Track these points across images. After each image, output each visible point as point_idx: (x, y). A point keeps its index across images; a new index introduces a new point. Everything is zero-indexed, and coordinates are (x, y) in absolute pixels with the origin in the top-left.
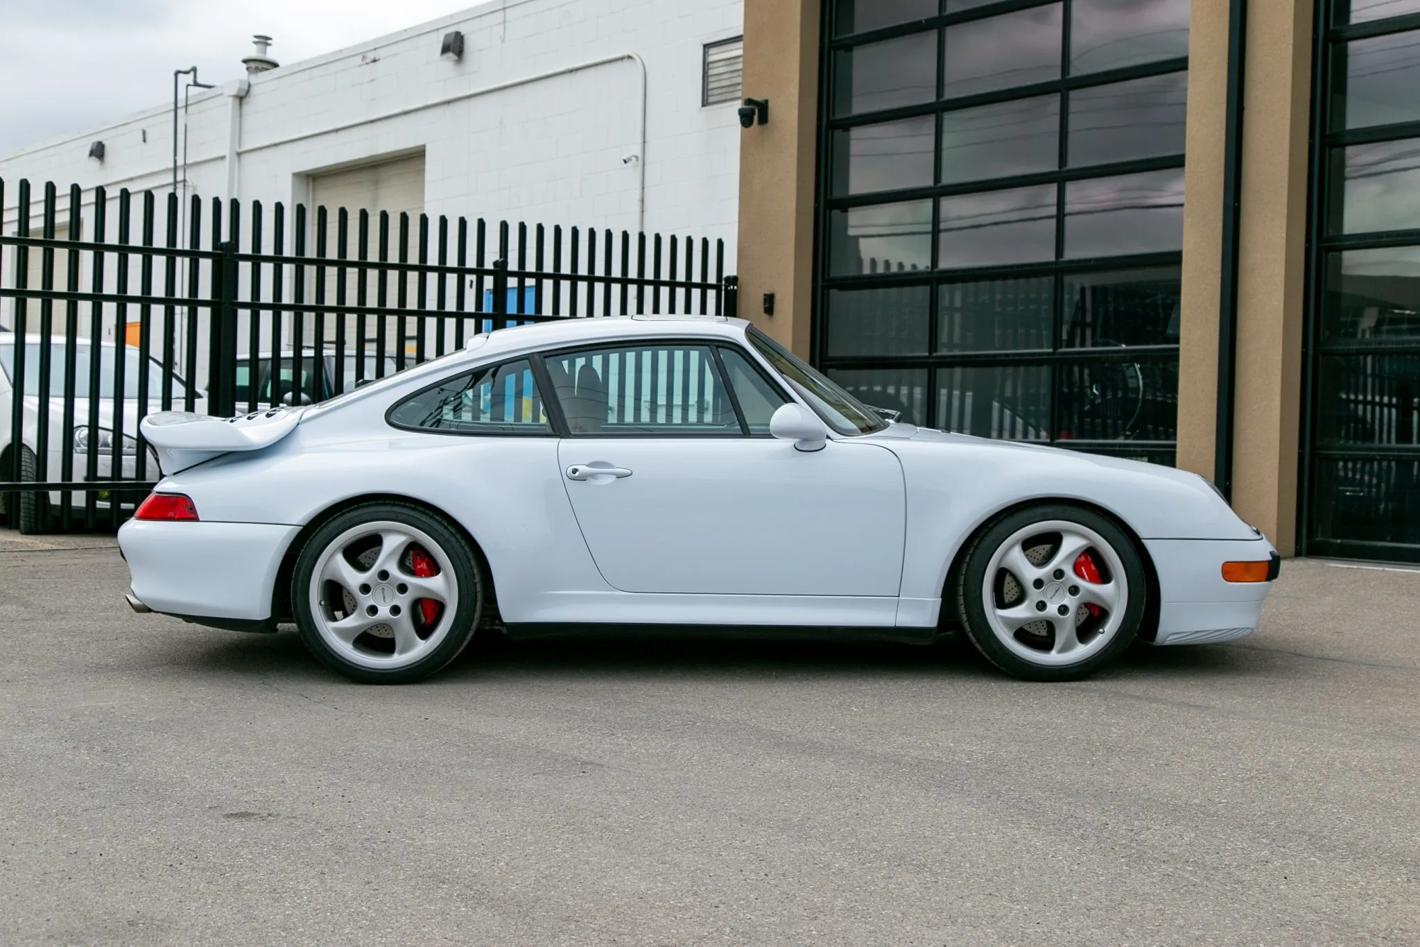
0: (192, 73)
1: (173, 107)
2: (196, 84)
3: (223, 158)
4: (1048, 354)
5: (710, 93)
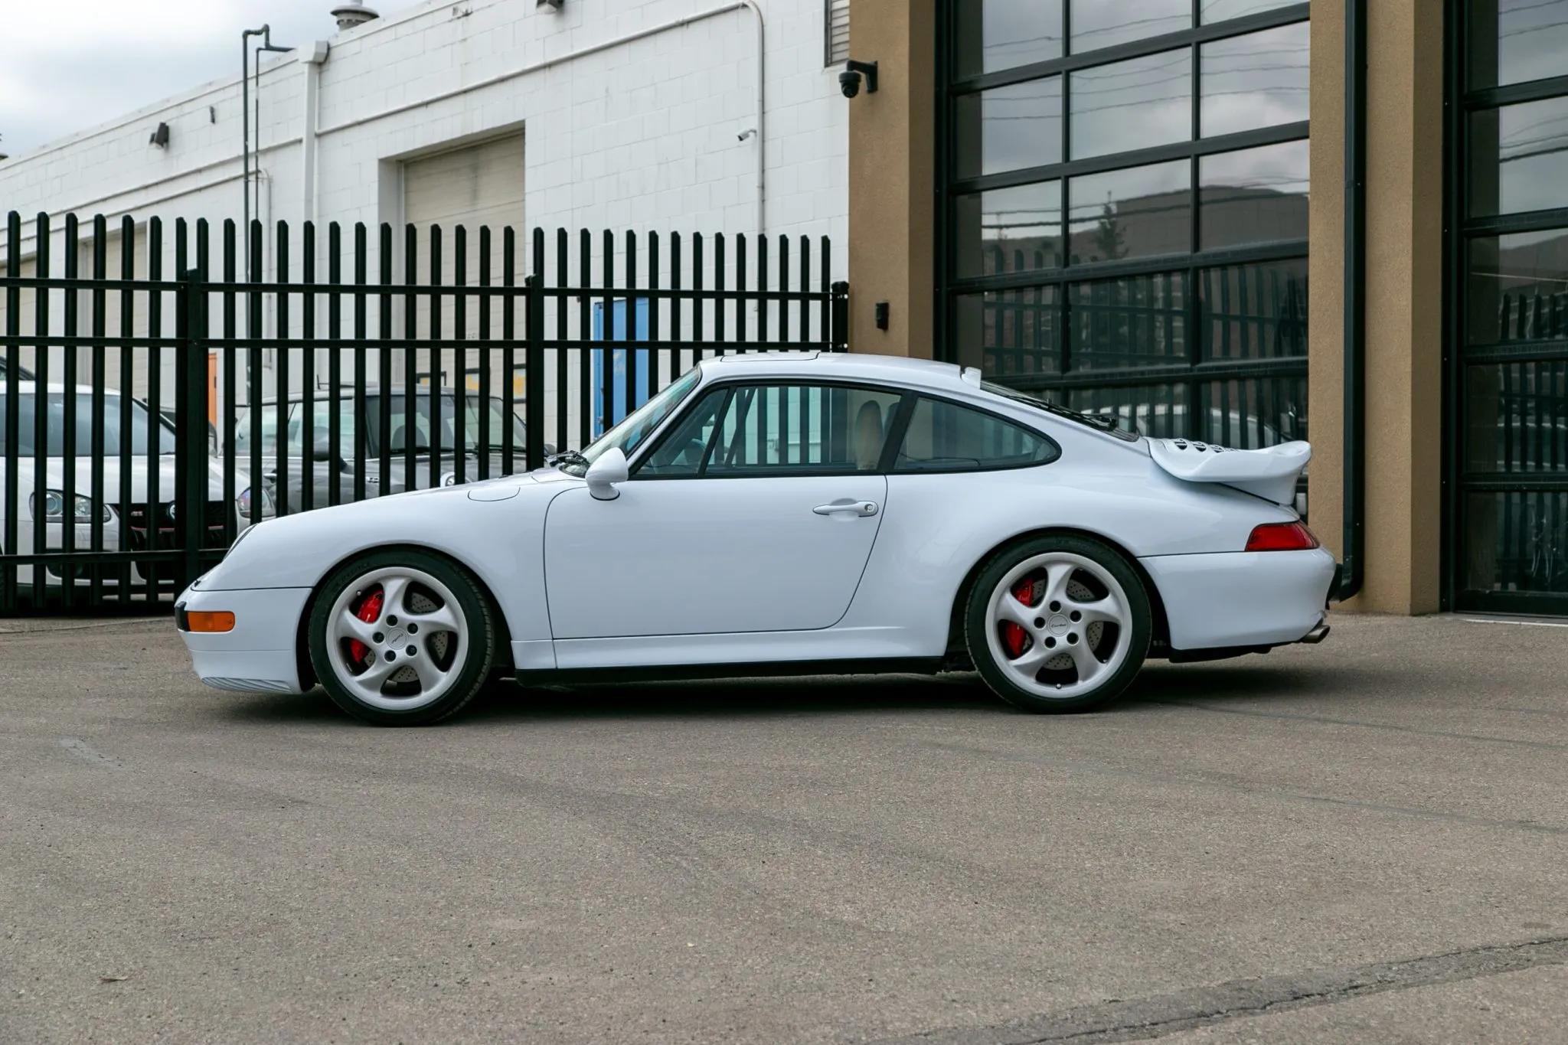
0: (264, 34)
1: (241, 78)
2: (269, 48)
3: (300, 141)
4: (1186, 370)
5: (835, 49)
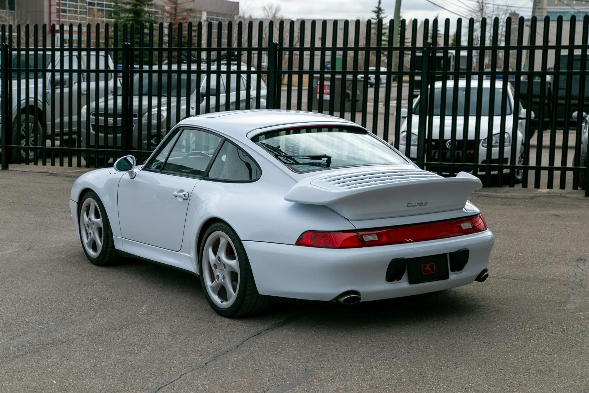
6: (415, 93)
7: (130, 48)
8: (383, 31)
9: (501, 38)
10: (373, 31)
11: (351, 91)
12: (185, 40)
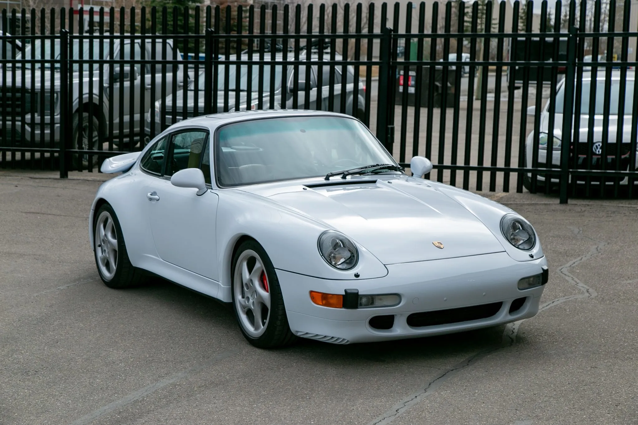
6: (516, 85)
7: (214, 35)
8: (466, 10)
9: (605, 17)
10: (454, 10)
11: (441, 82)
12: (234, 22)
